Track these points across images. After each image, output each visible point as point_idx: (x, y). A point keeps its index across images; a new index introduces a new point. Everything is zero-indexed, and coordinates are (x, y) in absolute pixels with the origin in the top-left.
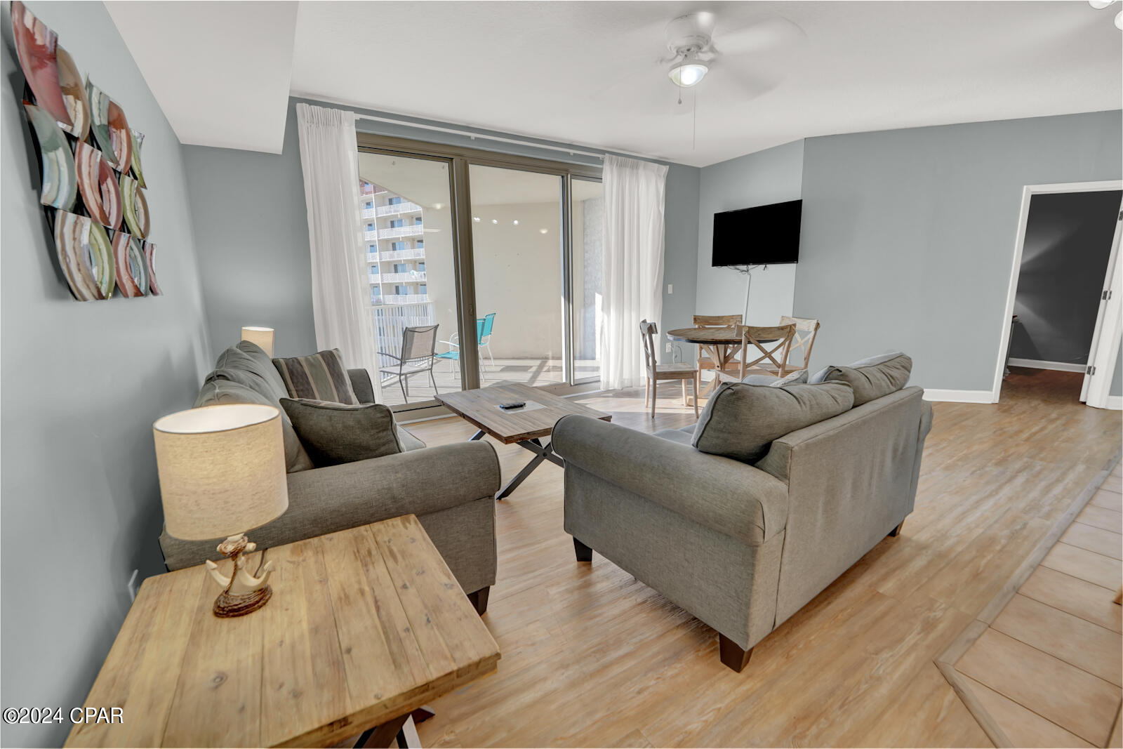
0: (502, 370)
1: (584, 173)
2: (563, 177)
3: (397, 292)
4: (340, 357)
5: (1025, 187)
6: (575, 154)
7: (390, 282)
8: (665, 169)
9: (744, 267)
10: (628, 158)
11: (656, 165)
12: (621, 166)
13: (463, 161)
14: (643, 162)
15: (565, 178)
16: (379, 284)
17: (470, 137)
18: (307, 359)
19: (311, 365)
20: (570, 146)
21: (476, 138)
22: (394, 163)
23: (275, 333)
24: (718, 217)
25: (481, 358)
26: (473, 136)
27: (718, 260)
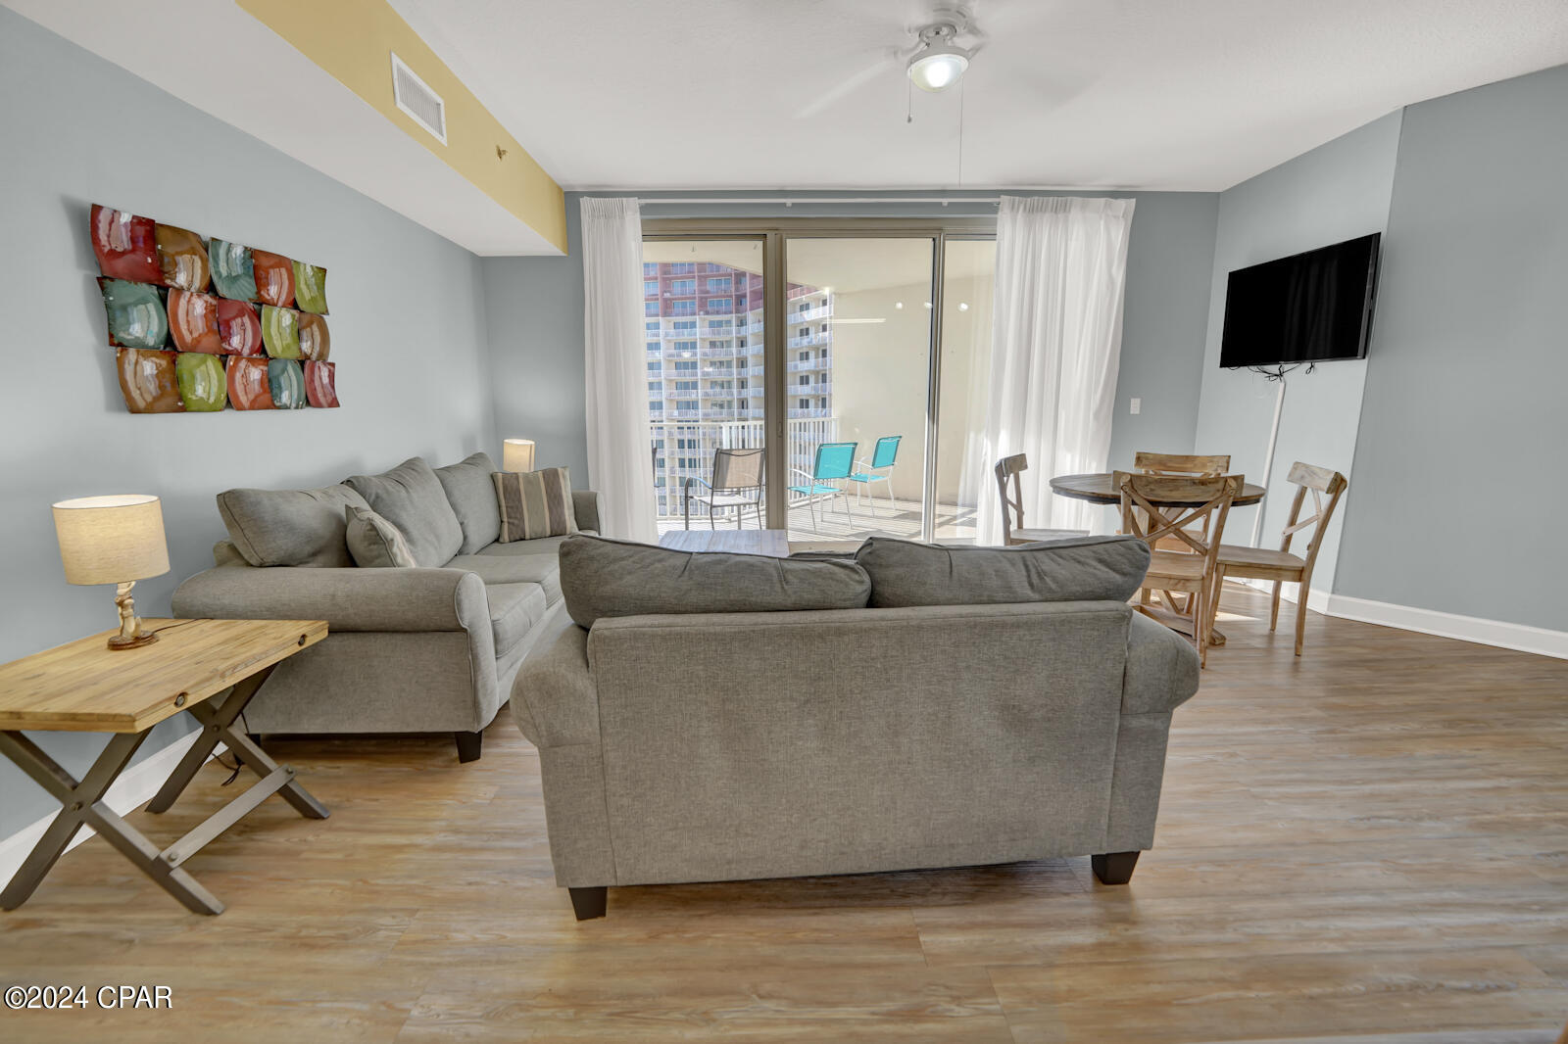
1: (971, 229)
2: (934, 240)
6: (949, 203)
8: (1127, 205)
9: (1274, 368)
12: (1031, 211)
13: (779, 236)
14: (1078, 200)
15: (937, 240)
17: (785, 204)
18: (526, 476)
19: (529, 481)
20: (943, 193)
21: (793, 204)
24: (1237, 276)
25: (859, 494)
26: (789, 201)
27: (1233, 356)
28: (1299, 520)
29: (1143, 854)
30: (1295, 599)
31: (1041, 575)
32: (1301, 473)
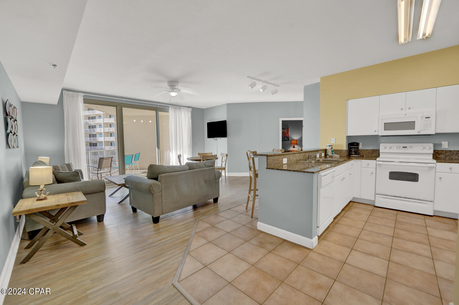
0: (142, 173)
1: (163, 110)
2: (156, 111)
3: (111, 145)
4: (72, 166)
5: (280, 119)
6: (159, 105)
7: (108, 140)
8: (190, 109)
9: (215, 138)
10: (178, 106)
11: (187, 108)
12: (175, 108)
13: (120, 107)
14: (183, 107)
16: (103, 141)
17: (123, 100)
18: (61, 166)
19: (62, 167)
22: (96, 107)
23: (50, 159)
24: (208, 123)
25: (134, 169)
26: (124, 100)
27: (209, 136)
28: (223, 161)
29: (219, 197)
30: (224, 175)
31: (206, 165)
32: (222, 154)
